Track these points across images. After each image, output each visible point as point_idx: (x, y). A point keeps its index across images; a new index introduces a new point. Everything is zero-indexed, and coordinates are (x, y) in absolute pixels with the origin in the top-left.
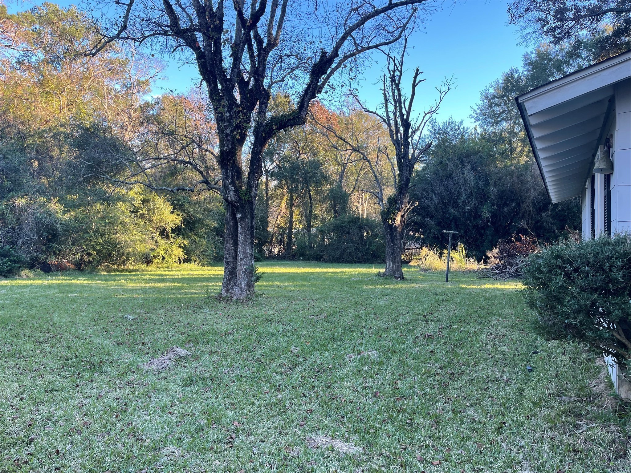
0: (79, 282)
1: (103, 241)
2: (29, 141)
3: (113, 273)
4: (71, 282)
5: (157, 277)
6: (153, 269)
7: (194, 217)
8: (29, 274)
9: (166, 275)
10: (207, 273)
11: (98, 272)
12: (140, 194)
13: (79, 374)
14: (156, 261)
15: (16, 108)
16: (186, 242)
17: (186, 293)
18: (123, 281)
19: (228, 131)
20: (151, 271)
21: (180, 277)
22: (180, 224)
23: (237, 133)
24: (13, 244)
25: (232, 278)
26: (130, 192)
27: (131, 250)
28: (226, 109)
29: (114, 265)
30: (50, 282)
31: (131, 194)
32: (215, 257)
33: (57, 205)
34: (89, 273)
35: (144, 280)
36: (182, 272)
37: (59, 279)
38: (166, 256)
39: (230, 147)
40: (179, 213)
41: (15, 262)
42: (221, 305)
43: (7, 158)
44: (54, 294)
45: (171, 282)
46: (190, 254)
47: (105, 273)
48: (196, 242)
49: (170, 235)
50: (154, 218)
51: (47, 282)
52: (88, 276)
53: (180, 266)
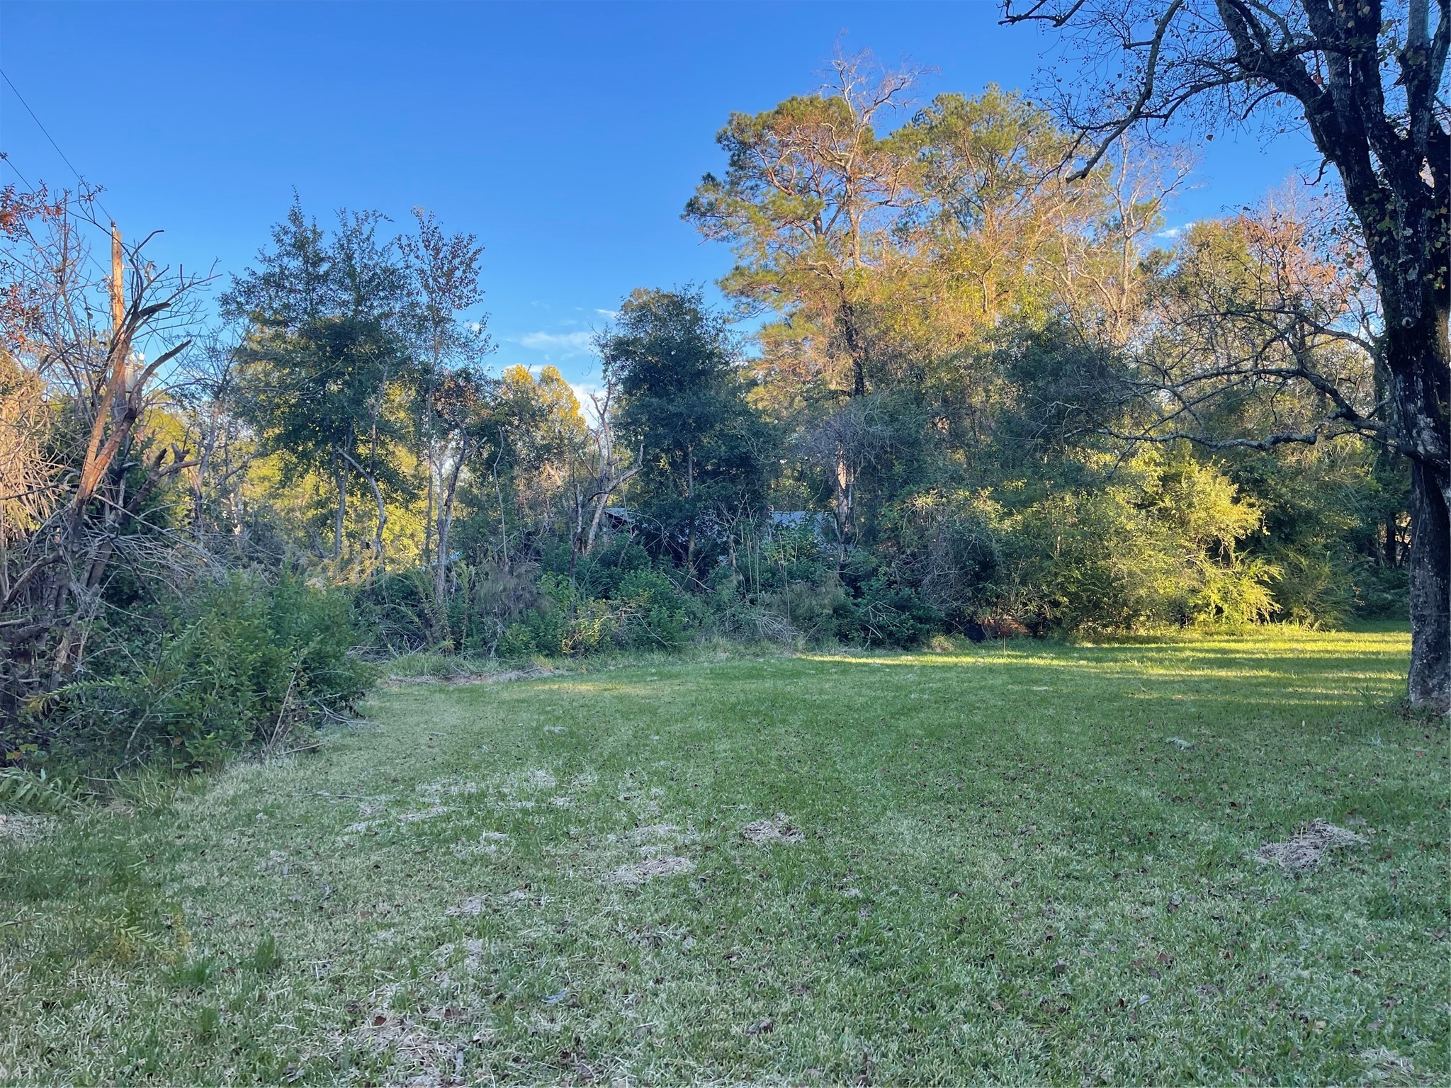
0: (1041, 662)
1: (1081, 574)
2: (929, 382)
3: (1105, 646)
4: (1026, 661)
5: (1212, 656)
6: (1196, 636)
7: (1292, 507)
8: (946, 644)
9: (1232, 651)
10: (1341, 646)
11: (1075, 642)
12: (1157, 464)
13: (1113, 851)
14: (1202, 617)
15: (906, 320)
16: (1275, 570)
17: (1301, 696)
18: (1136, 663)
19: (1412, 275)
20: (1191, 641)
21: (1271, 656)
22: (1257, 527)
23: (1437, 275)
24: (915, 584)
25: (1438, 659)
26: (1133, 462)
27: (1142, 592)
28: (1402, 220)
29: (1105, 626)
30: (988, 660)
31: (1136, 465)
32: (1358, 608)
33: (989, 503)
34: (1056, 644)
35: (1183, 661)
36: (1272, 645)
37: (1003, 656)
38: (1225, 607)
39: (1419, 315)
40: (1252, 500)
41: (920, 620)
42: (1414, 729)
43: (897, 420)
44: (1003, 684)
45: (1252, 668)
46: (1286, 599)
47: (1090, 645)
48: (1301, 570)
49: (1233, 555)
50: (1193, 517)
51: (982, 660)
52: (1057, 650)
53: (1262, 630)
